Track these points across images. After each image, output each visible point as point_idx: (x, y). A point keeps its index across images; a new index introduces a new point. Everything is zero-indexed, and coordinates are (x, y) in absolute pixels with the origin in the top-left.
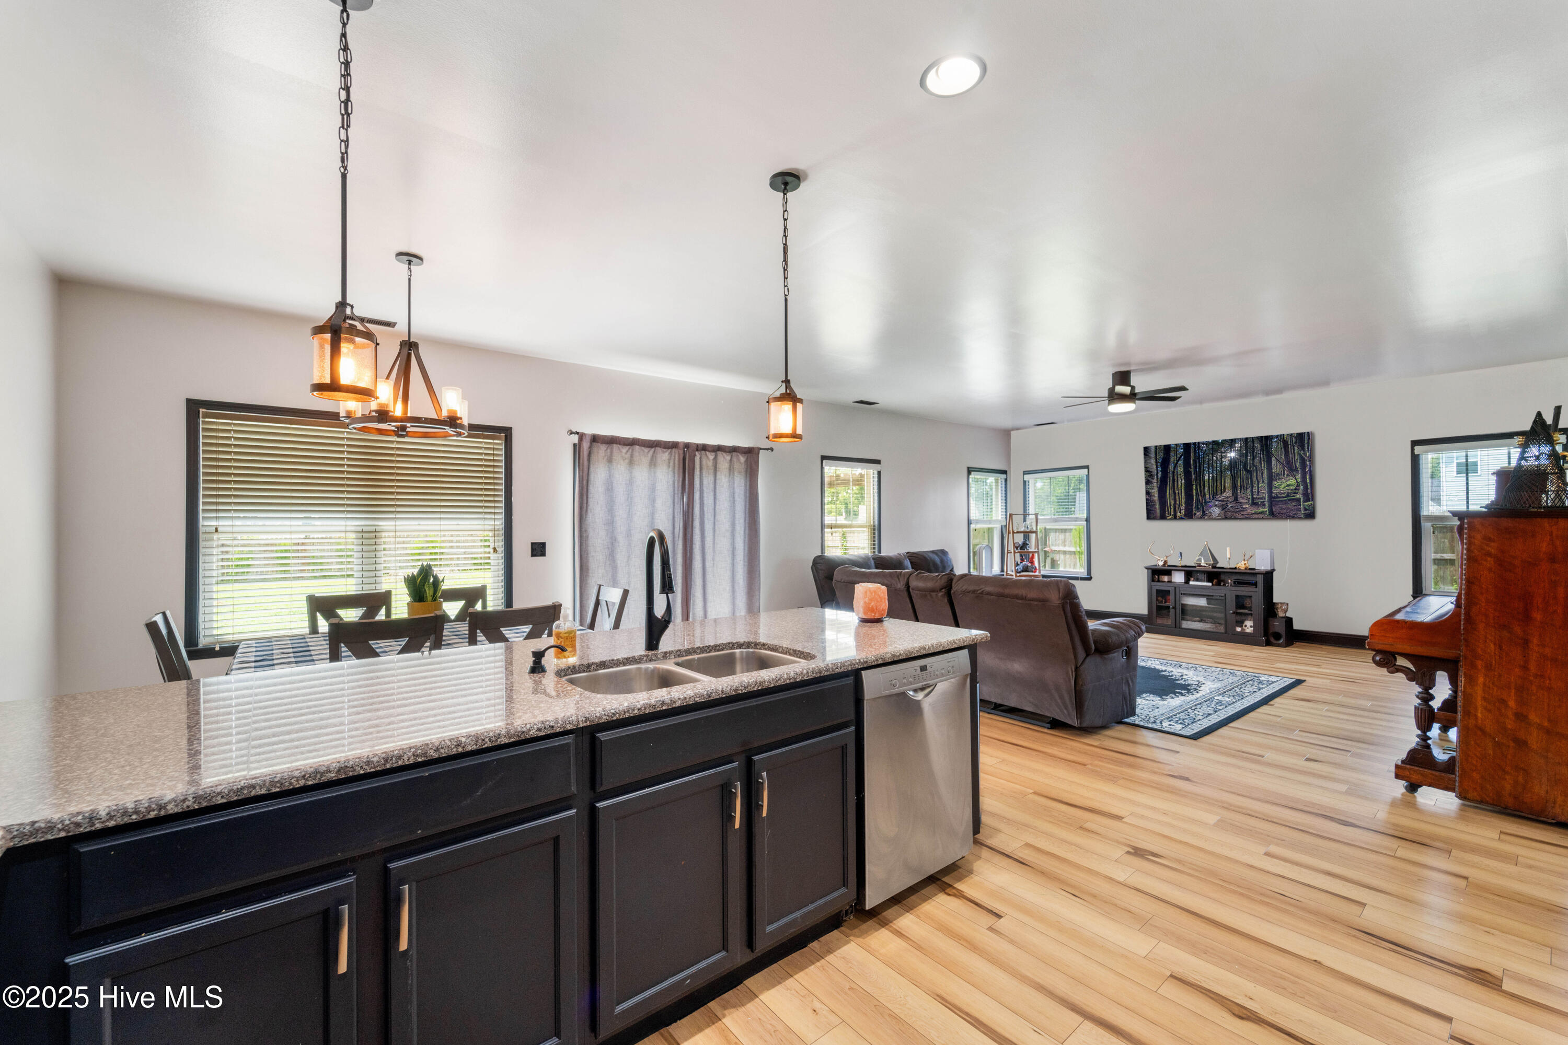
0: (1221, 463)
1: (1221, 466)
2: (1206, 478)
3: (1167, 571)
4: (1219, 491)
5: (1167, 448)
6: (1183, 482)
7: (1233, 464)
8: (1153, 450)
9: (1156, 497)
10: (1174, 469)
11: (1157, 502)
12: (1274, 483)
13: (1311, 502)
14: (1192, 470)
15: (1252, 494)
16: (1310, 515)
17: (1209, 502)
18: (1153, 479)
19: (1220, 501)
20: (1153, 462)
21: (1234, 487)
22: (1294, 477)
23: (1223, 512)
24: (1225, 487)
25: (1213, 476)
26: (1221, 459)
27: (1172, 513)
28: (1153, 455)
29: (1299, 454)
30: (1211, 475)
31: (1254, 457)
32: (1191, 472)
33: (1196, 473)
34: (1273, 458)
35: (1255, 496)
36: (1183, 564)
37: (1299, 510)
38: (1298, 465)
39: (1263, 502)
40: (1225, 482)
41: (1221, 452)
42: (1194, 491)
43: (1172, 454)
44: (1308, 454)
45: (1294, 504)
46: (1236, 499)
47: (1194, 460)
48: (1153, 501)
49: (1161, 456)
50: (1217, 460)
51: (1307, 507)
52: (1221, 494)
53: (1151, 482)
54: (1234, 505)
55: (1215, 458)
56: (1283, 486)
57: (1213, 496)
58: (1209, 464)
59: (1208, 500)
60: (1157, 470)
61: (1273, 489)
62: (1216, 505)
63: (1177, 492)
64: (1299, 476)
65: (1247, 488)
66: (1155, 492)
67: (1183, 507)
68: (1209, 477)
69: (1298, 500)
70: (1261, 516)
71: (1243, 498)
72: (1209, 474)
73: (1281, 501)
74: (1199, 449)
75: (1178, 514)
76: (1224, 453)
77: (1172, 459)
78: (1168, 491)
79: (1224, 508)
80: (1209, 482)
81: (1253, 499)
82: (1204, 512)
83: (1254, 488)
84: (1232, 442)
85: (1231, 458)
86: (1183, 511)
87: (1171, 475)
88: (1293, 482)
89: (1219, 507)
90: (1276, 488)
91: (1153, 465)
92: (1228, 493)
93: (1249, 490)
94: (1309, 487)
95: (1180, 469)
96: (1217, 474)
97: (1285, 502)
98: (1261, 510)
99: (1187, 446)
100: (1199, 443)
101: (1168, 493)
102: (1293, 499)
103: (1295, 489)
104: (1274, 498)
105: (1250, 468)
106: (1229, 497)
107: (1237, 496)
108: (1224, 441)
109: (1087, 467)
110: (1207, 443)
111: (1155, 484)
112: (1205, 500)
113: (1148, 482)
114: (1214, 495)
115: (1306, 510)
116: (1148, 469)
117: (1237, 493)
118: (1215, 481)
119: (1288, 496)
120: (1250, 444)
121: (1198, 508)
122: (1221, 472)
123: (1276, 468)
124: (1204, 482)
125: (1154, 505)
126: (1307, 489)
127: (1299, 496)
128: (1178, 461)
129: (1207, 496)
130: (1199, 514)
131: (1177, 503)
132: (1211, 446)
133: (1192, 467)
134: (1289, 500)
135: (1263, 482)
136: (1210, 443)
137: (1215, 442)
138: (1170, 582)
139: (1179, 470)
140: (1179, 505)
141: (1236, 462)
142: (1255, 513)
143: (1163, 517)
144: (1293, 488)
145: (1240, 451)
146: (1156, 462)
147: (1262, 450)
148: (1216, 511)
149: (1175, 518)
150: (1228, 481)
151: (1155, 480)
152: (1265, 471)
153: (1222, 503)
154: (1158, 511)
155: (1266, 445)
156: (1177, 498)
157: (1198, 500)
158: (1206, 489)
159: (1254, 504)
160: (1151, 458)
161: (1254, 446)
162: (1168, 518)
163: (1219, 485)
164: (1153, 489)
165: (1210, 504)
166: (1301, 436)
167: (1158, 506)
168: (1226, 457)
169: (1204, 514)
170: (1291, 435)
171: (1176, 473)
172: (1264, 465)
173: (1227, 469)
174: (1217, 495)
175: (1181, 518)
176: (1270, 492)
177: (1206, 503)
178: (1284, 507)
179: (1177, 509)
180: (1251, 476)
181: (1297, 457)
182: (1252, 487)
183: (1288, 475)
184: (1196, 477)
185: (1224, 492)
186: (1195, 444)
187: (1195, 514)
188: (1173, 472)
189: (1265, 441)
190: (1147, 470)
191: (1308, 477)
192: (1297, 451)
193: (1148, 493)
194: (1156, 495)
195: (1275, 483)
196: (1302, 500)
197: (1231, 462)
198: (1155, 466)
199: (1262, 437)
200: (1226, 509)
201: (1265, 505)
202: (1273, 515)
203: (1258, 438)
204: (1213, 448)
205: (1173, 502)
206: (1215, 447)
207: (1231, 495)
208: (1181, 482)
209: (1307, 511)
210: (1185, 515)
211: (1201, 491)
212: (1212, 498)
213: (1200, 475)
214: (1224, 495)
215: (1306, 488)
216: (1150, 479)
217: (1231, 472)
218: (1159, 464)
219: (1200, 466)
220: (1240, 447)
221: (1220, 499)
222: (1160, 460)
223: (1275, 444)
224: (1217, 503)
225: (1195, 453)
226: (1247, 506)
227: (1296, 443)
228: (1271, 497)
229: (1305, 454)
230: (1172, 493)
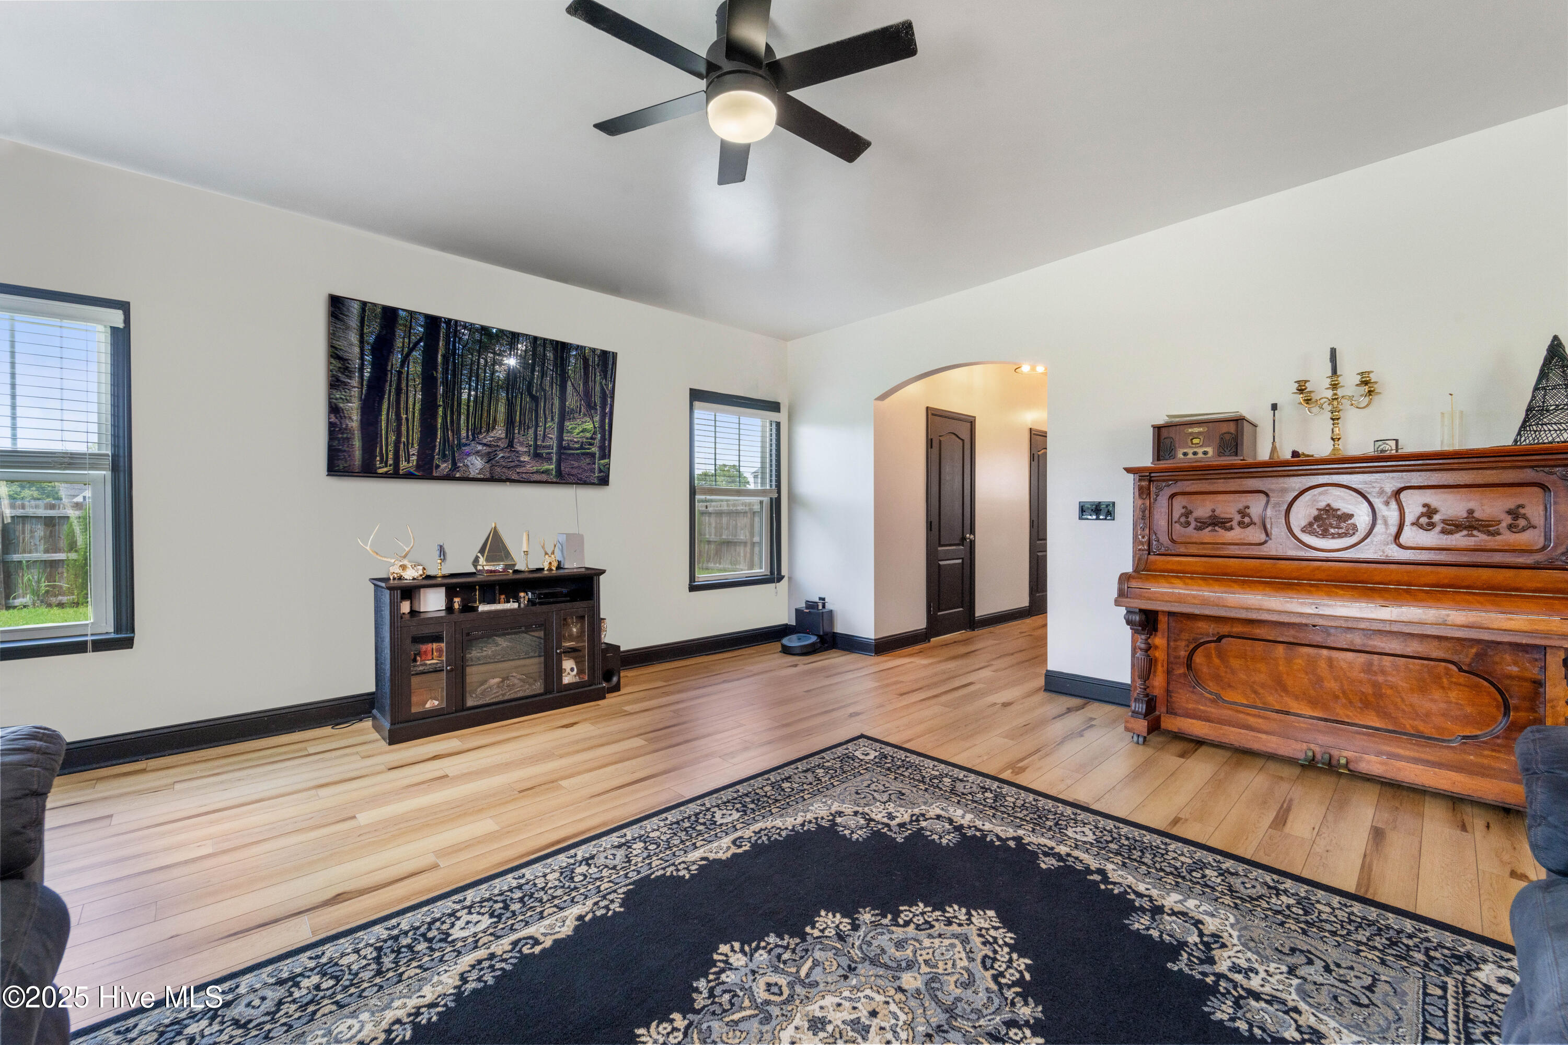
0: (493, 374)
1: (492, 380)
2: (465, 396)
3: (409, 592)
4: (484, 425)
5: (390, 315)
6: (419, 396)
7: (512, 379)
8: (355, 309)
9: (354, 421)
10: (402, 365)
11: (357, 434)
12: (567, 423)
13: (607, 461)
14: (440, 376)
15: (536, 439)
16: (604, 481)
17: (466, 445)
18: (350, 378)
19: (485, 445)
20: (354, 338)
21: (510, 423)
22: (592, 418)
23: (488, 466)
24: (495, 420)
25: (476, 396)
26: (493, 365)
27: (390, 462)
28: (354, 322)
29: (601, 383)
30: (473, 393)
31: (543, 374)
32: (436, 379)
33: (445, 383)
34: (569, 383)
35: (539, 443)
36: (447, 570)
37: (593, 471)
38: (598, 401)
39: (550, 453)
40: (496, 410)
41: (494, 353)
42: (440, 420)
43: (399, 332)
44: (610, 386)
45: (588, 460)
46: (511, 445)
47: (444, 356)
48: (347, 429)
49: (373, 330)
50: (486, 365)
51: (602, 468)
52: (488, 431)
53: (345, 384)
54: (507, 455)
55: (482, 361)
56: (577, 431)
57: (473, 435)
58: (471, 369)
59: (464, 441)
60: (362, 359)
61: (565, 434)
62: (478, 452)
63: (404, 416)
64: (597, 418)
65: (528, 428)
66: (353, 409)
67: (414, 451)
68: (469, 395)
69: (593, 455)
70: (544, 477)
71: (522, 444)
72: (470, 390)
73: (573, 454)
74: (455, 336)
75: (403, 465)
76: (499, 355)
77: (399, 343)
78: (384, 413)
79: (490, 458)
80: (468, 406)
81: (536, 447)
82: (454, 463)
83: (539, 429)
84: (514, 337)
85: (509, 368)
86: (415, 458)
87: (395, 379)
88: (589, 426)
89: (482, 456)
90: (568, 432)
91: (352, 345)
92: (499, 432)
93: (531, 432)
94: (607, 437)
95: (415, 368)
96: (483, 393)
97: (577, 457)
98: (546, 466)
99: (433, 322)
100: (456, 321)
101: (384, 417)
102: (588, 454)
103: (592, 438)
104: (565, 448)
105: (536, 392)
106: (500, 439)
107: (513, 438)
108: (501, 331)
109: (125, 307)
110: (470, 327)
111: (355, 392)
112: (459, 439)
113: (335, 383)
114: (475, 432)
115: (600, 471)
116: (340, 353)
117: (514, 433)
118: (479, 405)
119: (581, 448)
120: (540, 349)
121: (444, 456)
122: (491, 389)
123: (572, 401)
124: (459, 404)
125: (348, 439)
126: (605, 440)
127: (594, 449)
128: (411, 350)
129: (463, 433)
130: (445, 467)
131: (404, 439)
132: (477, 336)
133: (440, 369)
134: (583, 454)
135: (552, 420)
136: (477, 330)
137: (485, 330)
138: (413, 613)
139: (411, 369)
140: (407, 445)
141: (516, 378)
142: (537, 472)
143: (368, 471)
144: (588, 435)
145: (523, 358)
146: (362, 341)
147: (555, 365)
148: (476, 464)
149: (396, 474)
150: (502, 408)
151: (355, 382)
152: (557, 402)
153: (489, 450)
154: (358, 454)
155: (562, 358)
156: (404, 428)
157: (445, 439)
158: (463, 417)
159: (537, 456)
160: (348, 328)
161: (545, 355)
162: (380, 471)
163: (485, 415)
164: (348, 402)
165: (466, 449)
166: (605, 354)
167: (357, 443)
168: (501, 364)
169: (455, 466)
170: (593, 350)
171: (404, 375)
172: (556, 390)
173: (502, 388)
174: (480, 433)
175: (409, 476)
176: (560, 438)
177: (460, 445)
178: (576, 464)
179: (402, 453)
180: (537, 406)
181: (598, 388)
182: (537, 426)
183: (585, 415)
184: (446, 392)
185: (494, 428)
186: (448, 322)
187: (438, 466)
188: (400, 373)
189: (562, 348)
190: (335, 354)
191: (607, 421)
192: (598, 378)
193: (334, 409)
194: (356, 416)
195: (568, 425)
196: (597, 456)
197: (508, 374)
198: (357, 350)
199: (557, 342)
200: (493, 462)
201: (551, 459)
202: (561, 478)
203: (551, 341)
204: (480, 341)
205: (392, 438)
206: (485, 339)
207: (503, 436)
208: (415, 397)
209: (602, 474)
210: (418, 467)
211: (452, 422)
212: (471, 437)
213: (452, 389)
214: (492, 435)
215: (603, 439)
216: (343, 378)
217: (507, 394)
218: (367, 348)
219: (454, 371)
220: (526, 351)
221: (485, 441)
222: (371, 339)
223: (573, 361)
224: (480, 447)
225: (447, 343)
226: (525, 458)
227: (598, 365)
228: (560, 447)
229: (607, 385)
230: (393, 416)
